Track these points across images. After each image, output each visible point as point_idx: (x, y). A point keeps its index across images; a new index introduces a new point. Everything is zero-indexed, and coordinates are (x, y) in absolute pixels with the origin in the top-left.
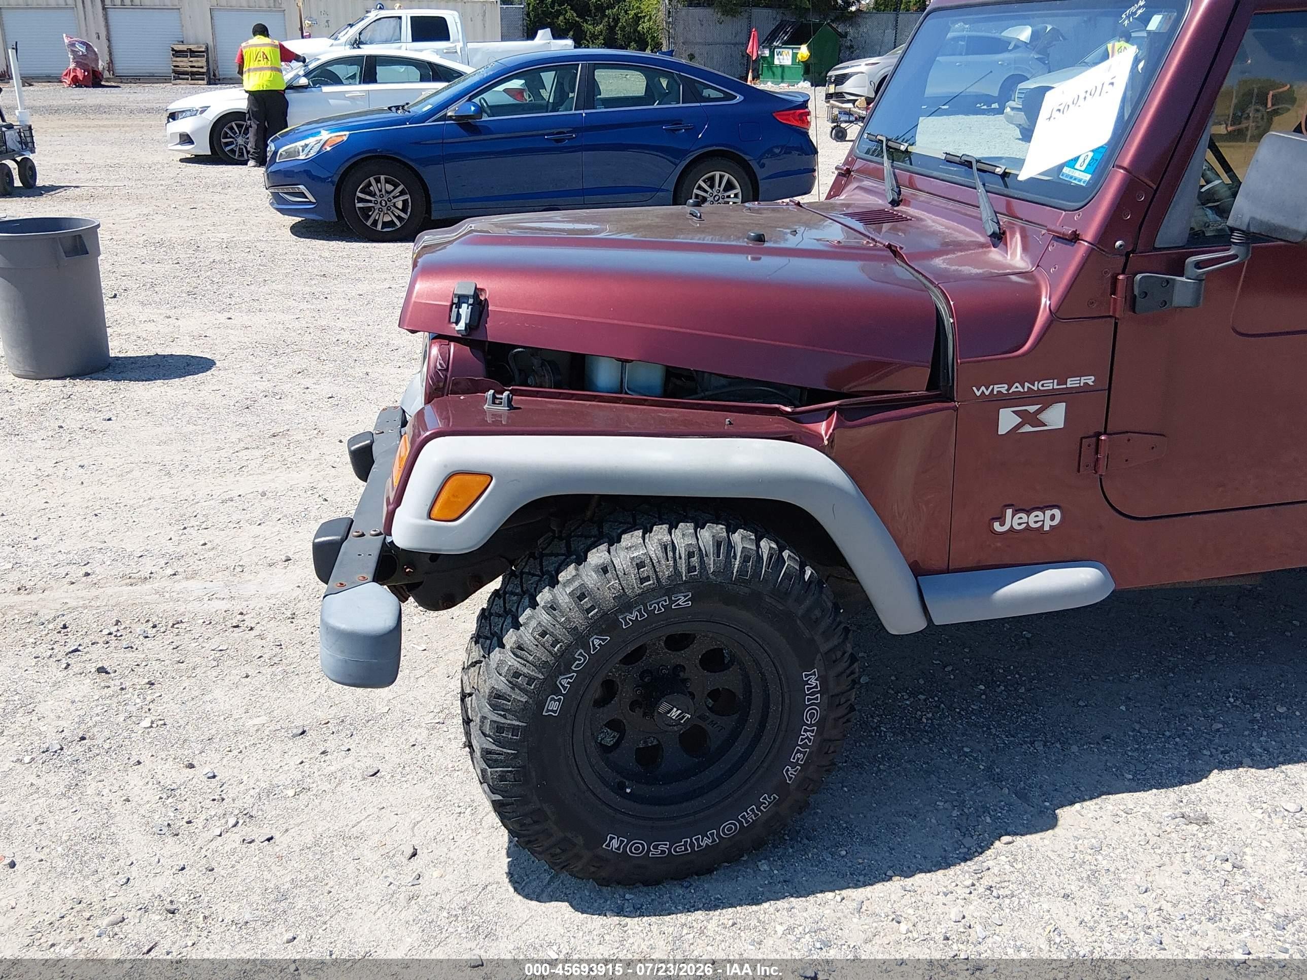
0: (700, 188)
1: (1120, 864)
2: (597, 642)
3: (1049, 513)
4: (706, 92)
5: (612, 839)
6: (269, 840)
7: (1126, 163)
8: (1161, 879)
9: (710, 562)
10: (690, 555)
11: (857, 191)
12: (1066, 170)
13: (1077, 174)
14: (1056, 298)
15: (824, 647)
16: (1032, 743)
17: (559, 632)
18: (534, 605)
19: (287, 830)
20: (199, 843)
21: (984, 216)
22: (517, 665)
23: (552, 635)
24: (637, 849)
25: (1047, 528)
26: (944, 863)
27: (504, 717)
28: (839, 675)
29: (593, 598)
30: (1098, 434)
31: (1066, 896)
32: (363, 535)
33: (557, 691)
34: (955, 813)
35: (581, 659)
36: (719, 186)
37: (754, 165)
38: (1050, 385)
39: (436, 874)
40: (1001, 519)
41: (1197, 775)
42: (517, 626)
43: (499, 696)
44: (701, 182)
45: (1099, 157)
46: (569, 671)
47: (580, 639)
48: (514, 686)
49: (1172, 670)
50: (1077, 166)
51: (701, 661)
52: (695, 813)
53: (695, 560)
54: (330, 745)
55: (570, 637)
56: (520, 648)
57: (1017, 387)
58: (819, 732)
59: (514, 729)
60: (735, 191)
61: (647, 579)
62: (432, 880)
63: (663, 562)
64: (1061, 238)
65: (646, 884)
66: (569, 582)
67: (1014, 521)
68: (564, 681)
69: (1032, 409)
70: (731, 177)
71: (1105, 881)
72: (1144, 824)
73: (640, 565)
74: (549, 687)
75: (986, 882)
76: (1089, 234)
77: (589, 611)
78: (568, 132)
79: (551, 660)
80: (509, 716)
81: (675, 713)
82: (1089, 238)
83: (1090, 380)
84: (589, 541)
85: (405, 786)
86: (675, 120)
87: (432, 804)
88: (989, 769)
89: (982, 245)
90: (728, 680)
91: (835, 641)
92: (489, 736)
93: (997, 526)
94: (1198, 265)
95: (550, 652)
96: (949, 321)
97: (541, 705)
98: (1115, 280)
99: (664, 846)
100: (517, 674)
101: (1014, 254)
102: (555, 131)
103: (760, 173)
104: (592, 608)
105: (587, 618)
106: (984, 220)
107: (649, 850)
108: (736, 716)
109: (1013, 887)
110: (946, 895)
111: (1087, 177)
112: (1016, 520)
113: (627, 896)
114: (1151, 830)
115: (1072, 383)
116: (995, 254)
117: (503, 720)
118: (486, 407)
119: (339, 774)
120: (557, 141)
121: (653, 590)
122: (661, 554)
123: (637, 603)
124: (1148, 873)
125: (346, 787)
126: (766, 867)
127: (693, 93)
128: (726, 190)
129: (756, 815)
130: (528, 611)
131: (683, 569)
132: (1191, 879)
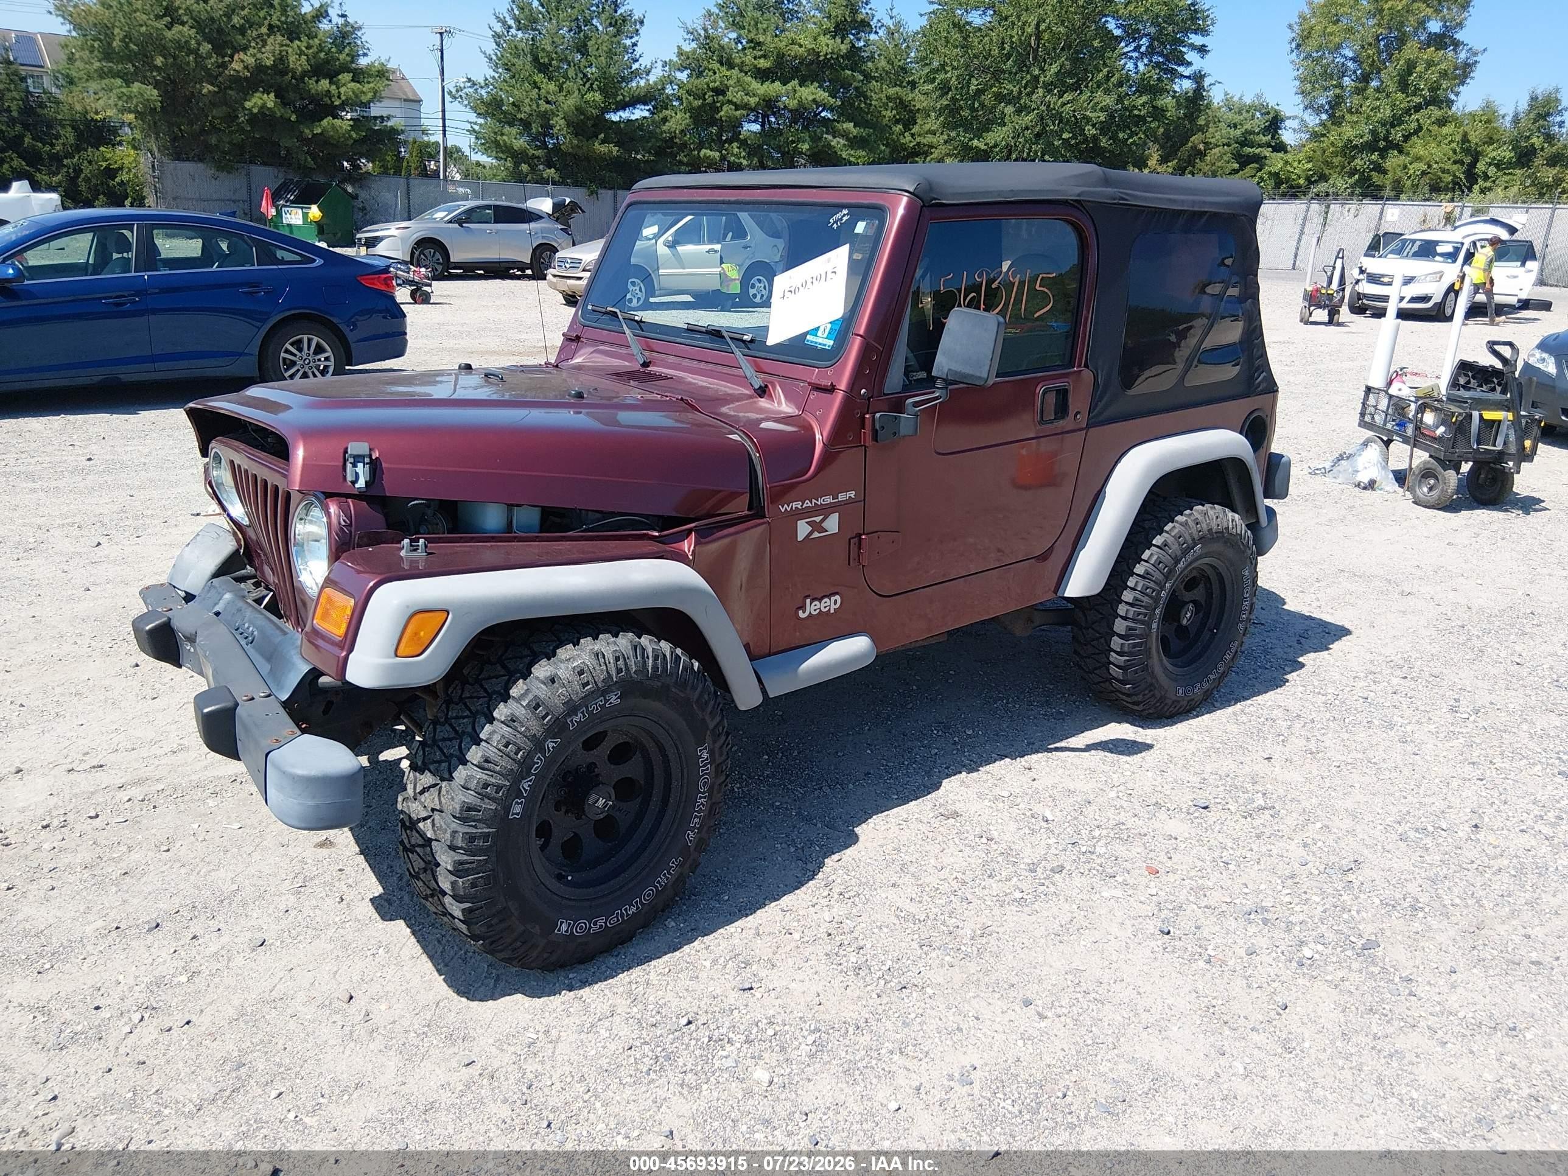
0: (287, 351)
1: (917, 855)
2: (551, 745)
3: (833, 599)
4: (280, 254)
5: (562, 923)
6: (188, 1023)
7: (861, 332)
8: (946, 860)
9: (632, 663)
10: (617, 659)
11: (594, 355)
12: (809, 337)
13: (820, 340)
14: (825, 434)
15: (712, 725)
16: (821, 789)
17: (520, 740)
18: (491, 720)
19: (202, 1011)
20: (112, 1044)
21: (748, 375)
22: (485, 777)
23: (515, 744)
24: (581, 928)
25: (832, 611)
26: (799, 884)
27: (475, 827)
28: (721, 747)
29: (546, 707)
30: (861, 535)
31: (894, 885)
32: (253, 699)
33: (519, 795)
34: (792, 849)
35: (539, 761)
36: (309, 349)
37: (343, 328)
38: (828, 500)
39: (383, 1007)
40: (803, 607)
41: (937, 786)
42: (477, 741)
43: (469, 809)
44: (288, 346)
45: (838, 327)
46: (529, 774)
47: (538, 744)
48: (483, 796)
49: (888, 719)
50: (819, 334)
51: (609, 756)
52: (621, 888)
53: (621, 663)
54: (196, 928)
55: (529, 743)
56: (487, 761)
57: (807, 504)
58: (710, 797)
59: (485, 837)
60: (326, 355)
61: (587, 683)
62: (381, 1013)
63: (597, 668)
64: (817, 388)
65: (582, 962)
66: (523, 696)
67: (812, 608)
68: (526, 785)
69: (818, 519)
70: (321, 341)
71: (912, 869)
72: (920, 826)
73: (581, 673)
74: (514, 792)
75: (837, 890)
76: (843, 385)
77: (544, 718)
78: (130, 295)
79: (515, 767)
80: (479, 825)
81: (601, 802)
82: (843, 388)
83: (852, 494)
84: (527, 660)
85: (301, 947)
86: (253, 282)
87: (341, 954)
88: (798, 814)
89: (751, 397)
90: (632, 768)
91: (718, 719)
92: (461, 848)
93: (801, 615)
94: (916, 404)
95: (514, 760)
96: (755, 456)
97: (507, 809)
98: (863, 419)
99: (601, 922)
100: (486, 785)
101: (779, 403)
102: (114, 294)
103: (351, 337)
104: (547, 715)
105: (543, 725)
106: (748, 376)
107: (590, 927)
108: (639, 799)
109: (856, 889)
110: (813, 906)
111: (831, 343)
112: (813, 608)
113: (571, 976)
114: (924, 828)
115: (842, 497)
116: (763, 403)
117: (474, 831)
118: (403, 553)
119: (223, 952)
120: (118, 305)
121: (593, 692)
122: (595, 662)
123: (580, 706)
124: (937, 857)
125: (239, 960)
126: (673, 924)
127: (267, 256)
128: (316, 353)
129: (667, 878)
130: (488, 727)
131: (613, 673)
132: (965, 854)
